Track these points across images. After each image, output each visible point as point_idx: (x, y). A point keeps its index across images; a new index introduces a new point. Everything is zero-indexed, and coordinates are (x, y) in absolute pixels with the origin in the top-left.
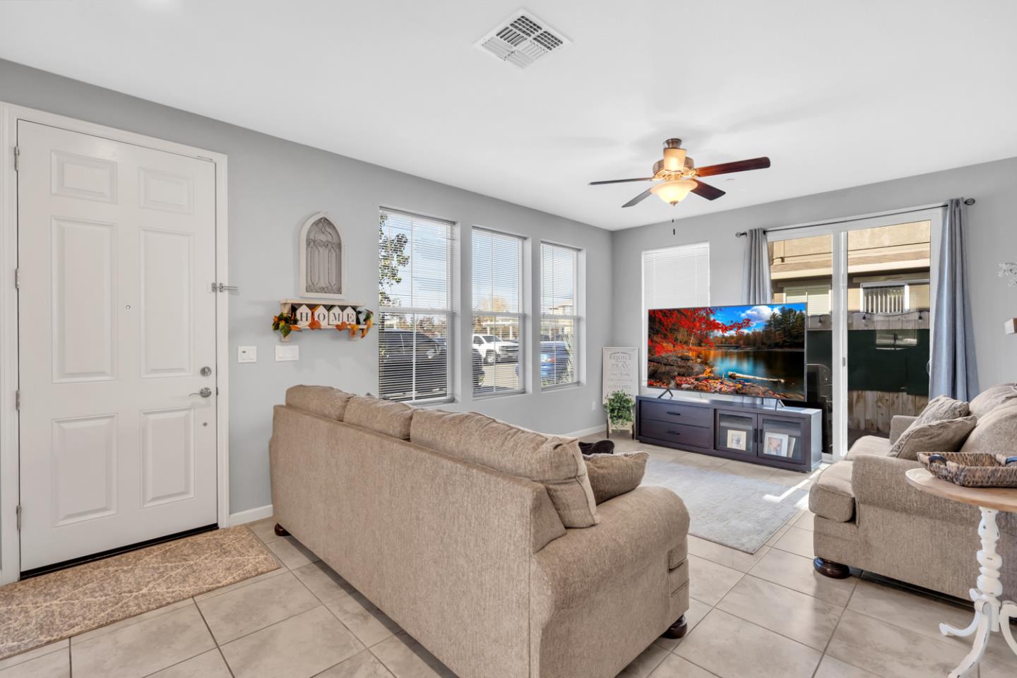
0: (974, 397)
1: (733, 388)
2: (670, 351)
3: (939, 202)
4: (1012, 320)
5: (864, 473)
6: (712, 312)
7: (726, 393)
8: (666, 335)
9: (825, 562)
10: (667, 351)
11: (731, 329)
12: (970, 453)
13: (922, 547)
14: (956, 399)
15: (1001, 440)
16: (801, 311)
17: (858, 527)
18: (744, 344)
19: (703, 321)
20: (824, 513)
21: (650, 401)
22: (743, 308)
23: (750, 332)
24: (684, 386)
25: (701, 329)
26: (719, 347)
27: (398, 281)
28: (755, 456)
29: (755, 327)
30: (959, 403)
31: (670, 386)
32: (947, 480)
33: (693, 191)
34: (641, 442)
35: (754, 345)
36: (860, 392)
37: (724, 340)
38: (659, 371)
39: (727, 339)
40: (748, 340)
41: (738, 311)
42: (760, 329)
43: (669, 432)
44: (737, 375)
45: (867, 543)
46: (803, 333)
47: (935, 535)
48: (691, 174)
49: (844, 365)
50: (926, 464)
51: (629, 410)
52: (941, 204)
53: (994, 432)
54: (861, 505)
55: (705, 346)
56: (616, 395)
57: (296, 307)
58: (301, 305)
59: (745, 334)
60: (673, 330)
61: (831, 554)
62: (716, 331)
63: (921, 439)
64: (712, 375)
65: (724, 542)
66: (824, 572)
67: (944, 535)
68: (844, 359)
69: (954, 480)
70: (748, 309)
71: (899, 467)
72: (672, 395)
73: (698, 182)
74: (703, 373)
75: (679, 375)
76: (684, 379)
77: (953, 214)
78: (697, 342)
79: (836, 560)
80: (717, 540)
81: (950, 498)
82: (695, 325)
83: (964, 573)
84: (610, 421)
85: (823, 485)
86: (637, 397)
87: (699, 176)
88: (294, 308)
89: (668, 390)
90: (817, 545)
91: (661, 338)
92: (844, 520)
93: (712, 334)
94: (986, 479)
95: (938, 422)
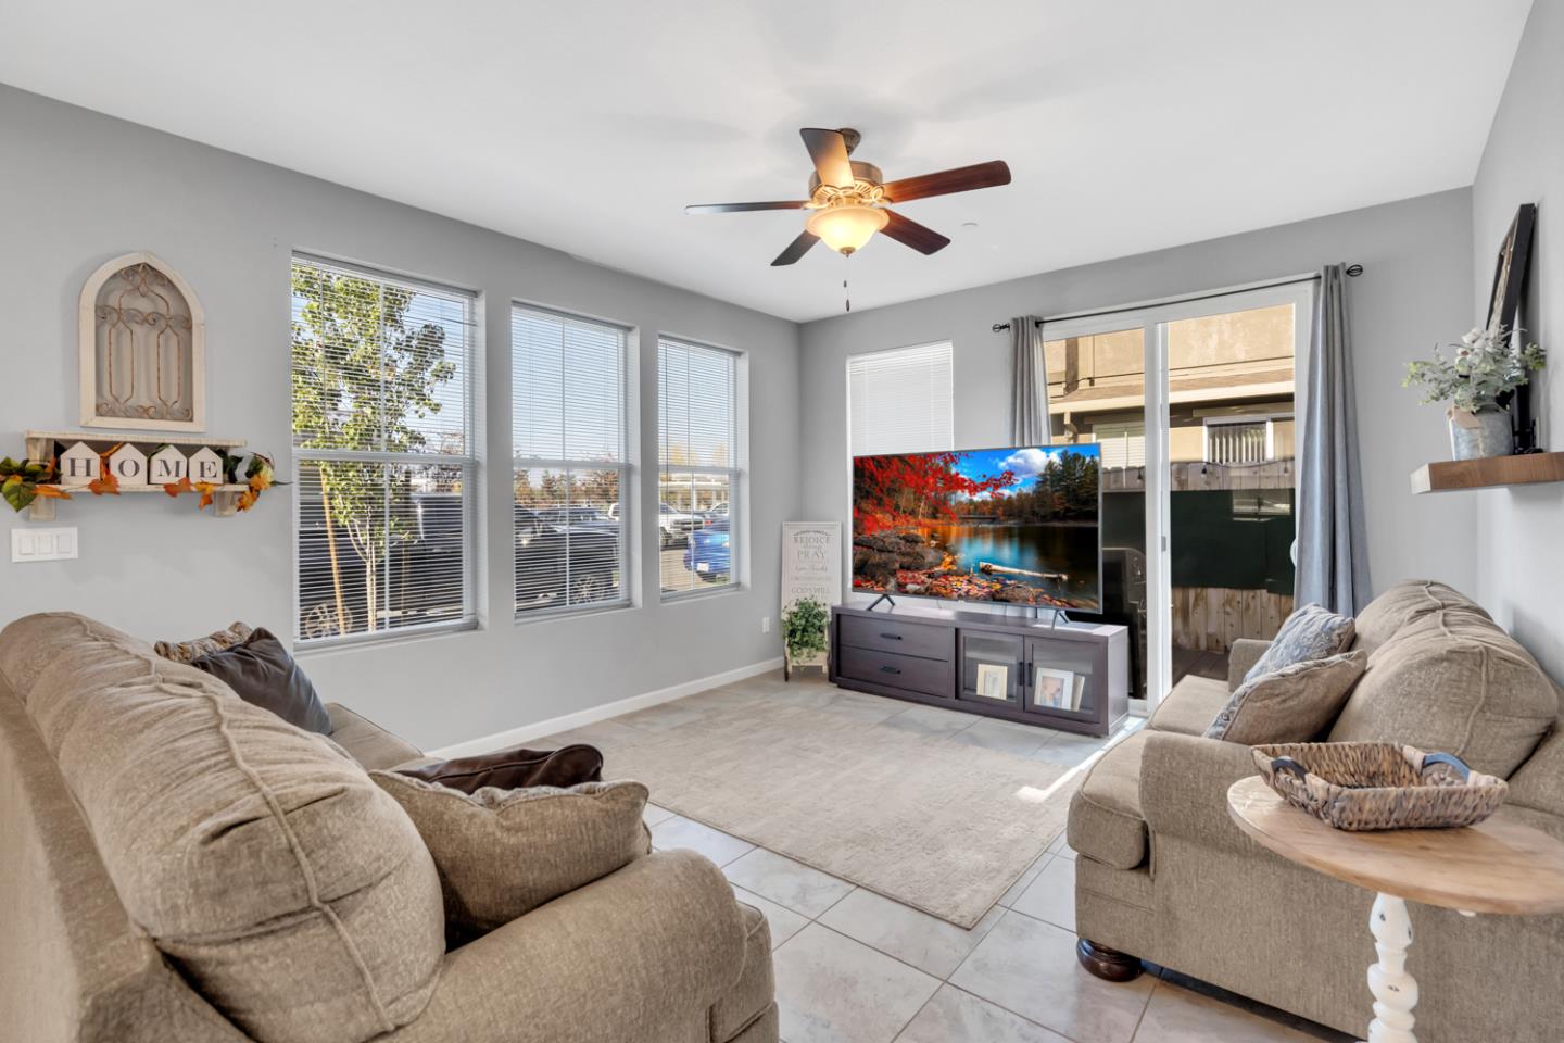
0: (1365, 606)
1: (986, 590)
2: (888, 529)
3: (1310, 271)
4: (1427, 466)
5: (1162, 775)
6: (953, 460)
7: (977, 599)
8: (881, 499)
9: (1096, 948)
10: (882, 528)
11: (983, 489)
12: (1354, 743)
13: (1269, 924)
14: (1336, 612)
15: (1412, 708)
16: (1092, 457)
17: (1153, 881)
18: (1004, 515)
19: (940, 476)
20: (1092, 850)
21: (855, 616)
22: (1003, 453)
23: (1014, 495)
24: (911, 587)
25: (935, 489)
26: (965, 520)
27: (436, 408)
28: (1021, 710)
29: (1021, 485)
30: (1338, 619)
31: (889, 587)
32: (1307, 812)
33: (883, 231)
34: (840, 687)
35: (1020, 516)
36: (1199, 590)
37: (972, 507)
38: (870, 562)
39: (977, 506)
40: (1010, 508)
41: (994, 458)
42: (1028, 489)
43: (885, 669)
44: (995, 567)
45: (1168, 912)
46: (1096, 494)
47: (1291, 900)
48: (876, 194)
49: (1164, 549)
50: (1267, 775)
51: (822, 632)
52: (1312, 275)
53: (1399, 691)
54: (1158, 837)
55: (942, 519)
56: (801, 605)
57: (65, 445)
58: (75, 442)
59: (1005, 498)
60: (892, 491)
61: (1106, 935)
62: (960, 492)
63: (1267, 701)
64: (955, 568)
65: (921, 903)
66: (1093, 969)
67: (1309, 901)
68: (1164, 539)
69: (1322, 815)
70: (1010, 455)
71: (1225, 762)
72: (893, 604)
73: (889, 212)
74: (939, 565)
75: (902, 568)
76: (910, 574)
77: (1329, 290)
78: (930, 511)
79: (1114, 946)
80: (909, 897)
81: (1312, 866)
82: (927, 483)
83: (1346, 982)
84: (788, 650)
85: (1090, 796)
86: (833, 609)
87: (891, 200)
88: (59, 448)
89: (885, 596)
90: (1081, 916)
91: (874, 505)
92: (1128, 866)
93: (953, 496)
94: (1386, 815)
95: (1298, 666)
